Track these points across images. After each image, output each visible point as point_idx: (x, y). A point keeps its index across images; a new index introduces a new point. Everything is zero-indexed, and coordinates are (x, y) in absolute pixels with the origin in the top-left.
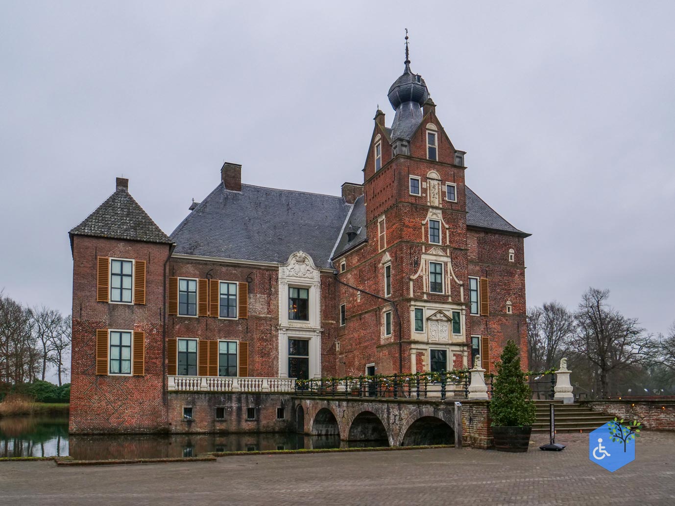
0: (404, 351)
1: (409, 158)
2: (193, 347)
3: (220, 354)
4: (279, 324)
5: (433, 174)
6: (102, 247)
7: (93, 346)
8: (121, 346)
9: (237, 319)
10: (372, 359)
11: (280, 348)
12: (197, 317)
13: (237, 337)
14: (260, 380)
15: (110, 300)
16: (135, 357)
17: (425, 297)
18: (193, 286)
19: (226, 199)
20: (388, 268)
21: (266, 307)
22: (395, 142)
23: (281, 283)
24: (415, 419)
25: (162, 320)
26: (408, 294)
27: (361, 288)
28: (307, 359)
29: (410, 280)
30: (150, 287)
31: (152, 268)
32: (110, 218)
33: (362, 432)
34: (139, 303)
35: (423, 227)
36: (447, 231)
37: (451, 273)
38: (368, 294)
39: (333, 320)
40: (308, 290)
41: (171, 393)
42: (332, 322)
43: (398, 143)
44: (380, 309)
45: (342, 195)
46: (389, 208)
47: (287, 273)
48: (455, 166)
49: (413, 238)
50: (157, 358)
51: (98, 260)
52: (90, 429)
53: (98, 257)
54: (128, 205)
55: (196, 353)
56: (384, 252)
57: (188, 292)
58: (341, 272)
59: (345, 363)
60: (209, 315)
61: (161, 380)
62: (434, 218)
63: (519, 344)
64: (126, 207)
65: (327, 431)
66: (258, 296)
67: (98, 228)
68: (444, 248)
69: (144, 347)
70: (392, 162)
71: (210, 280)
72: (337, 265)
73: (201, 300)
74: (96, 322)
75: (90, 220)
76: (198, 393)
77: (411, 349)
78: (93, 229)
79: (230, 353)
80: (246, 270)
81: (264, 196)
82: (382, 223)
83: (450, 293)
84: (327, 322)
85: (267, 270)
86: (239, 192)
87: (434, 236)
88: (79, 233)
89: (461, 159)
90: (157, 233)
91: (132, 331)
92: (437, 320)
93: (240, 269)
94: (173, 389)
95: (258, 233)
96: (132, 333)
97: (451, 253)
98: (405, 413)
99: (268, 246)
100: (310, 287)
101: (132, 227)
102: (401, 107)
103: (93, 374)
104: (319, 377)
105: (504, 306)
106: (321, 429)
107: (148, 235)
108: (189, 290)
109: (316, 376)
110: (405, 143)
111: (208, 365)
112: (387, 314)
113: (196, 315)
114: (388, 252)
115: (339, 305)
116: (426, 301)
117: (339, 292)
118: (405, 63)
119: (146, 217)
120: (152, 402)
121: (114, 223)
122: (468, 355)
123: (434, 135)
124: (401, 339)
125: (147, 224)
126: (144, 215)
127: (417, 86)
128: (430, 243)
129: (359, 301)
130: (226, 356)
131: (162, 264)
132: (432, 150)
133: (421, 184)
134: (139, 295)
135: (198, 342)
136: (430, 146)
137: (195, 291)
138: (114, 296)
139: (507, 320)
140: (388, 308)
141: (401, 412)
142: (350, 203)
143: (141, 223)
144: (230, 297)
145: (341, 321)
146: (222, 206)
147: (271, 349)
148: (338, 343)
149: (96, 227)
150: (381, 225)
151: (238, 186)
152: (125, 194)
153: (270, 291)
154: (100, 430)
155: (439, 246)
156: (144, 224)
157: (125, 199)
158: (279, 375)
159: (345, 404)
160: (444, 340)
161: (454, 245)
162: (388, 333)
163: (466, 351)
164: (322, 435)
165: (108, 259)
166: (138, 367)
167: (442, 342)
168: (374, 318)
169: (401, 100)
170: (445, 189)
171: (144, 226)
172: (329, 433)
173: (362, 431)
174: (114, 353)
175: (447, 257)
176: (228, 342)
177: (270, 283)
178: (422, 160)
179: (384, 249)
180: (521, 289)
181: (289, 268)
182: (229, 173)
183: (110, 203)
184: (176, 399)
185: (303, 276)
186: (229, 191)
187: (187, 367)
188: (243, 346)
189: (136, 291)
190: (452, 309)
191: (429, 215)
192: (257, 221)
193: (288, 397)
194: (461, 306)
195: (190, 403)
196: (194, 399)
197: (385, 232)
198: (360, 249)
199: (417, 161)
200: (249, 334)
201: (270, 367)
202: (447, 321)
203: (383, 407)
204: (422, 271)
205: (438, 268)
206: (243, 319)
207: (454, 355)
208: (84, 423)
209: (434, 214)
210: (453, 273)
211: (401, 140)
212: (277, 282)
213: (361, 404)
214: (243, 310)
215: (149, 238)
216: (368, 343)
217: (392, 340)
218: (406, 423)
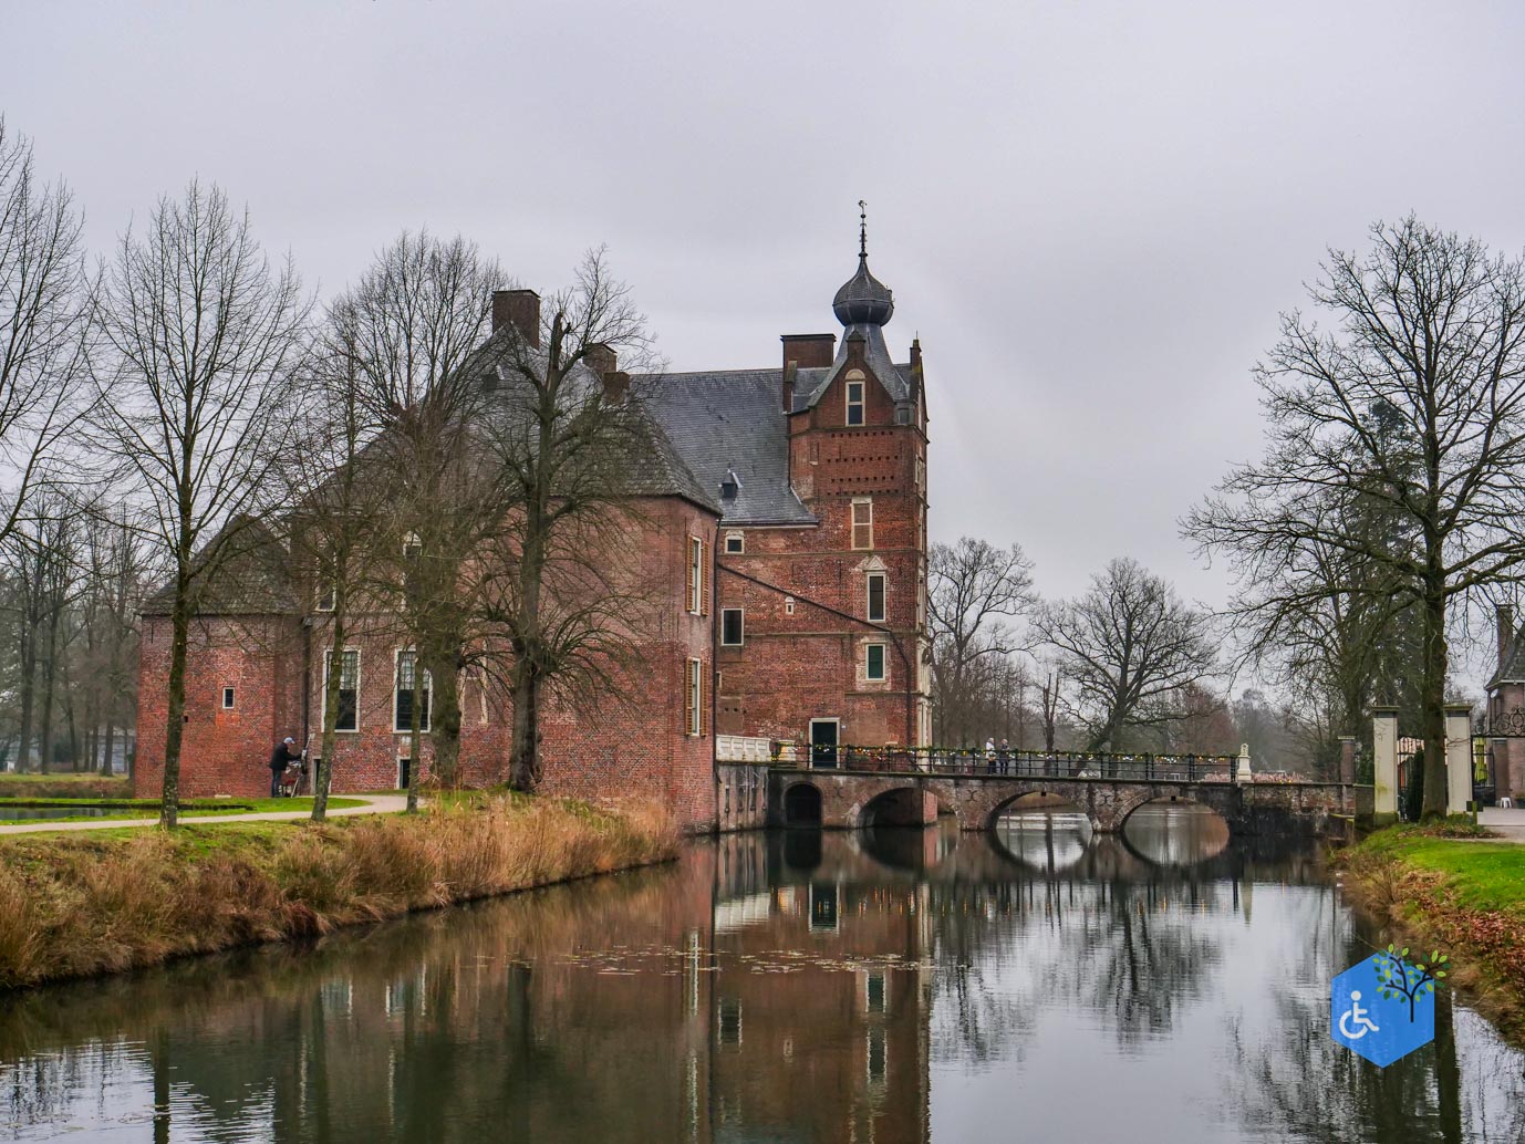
0: (915, 706)
7: (683, 685)
20: (876, 583)
24: (1146, 799)
26: (916, 625)
27: (797, 592)
38: (821, 607)
43: (911, 406)
44: (853, 637)
46: (884, 491)
56: (868, 553)
58: (727, 552)
59: (745, 711)
70: (896, 427)
74: (684, 646)
77: (919, 703)
82: (861, 508)
91: (699, 661)
96: (699, 664)
98: (1125, 793)
102: (853, 325)
103: (683, 733)
112: (871, 647)
114: (880, 556)
118: (860, 255)
124: (909, 688)
129: (789, 612)
140: (876, 639)
141: (1119, 792)
150: (858, 510)
159: (975, 783)
165: (691, 539)
168: (836, 648)
179: (866, 549)
197: (870, 524)
203: (1079, 787)
216: (817, 685)
217: (888, 688)
218: (1129, 804)
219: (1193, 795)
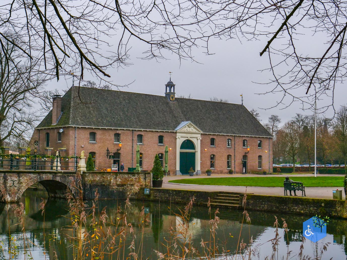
98: (24, 179)
218: (26, 185)
219: (59, 179)
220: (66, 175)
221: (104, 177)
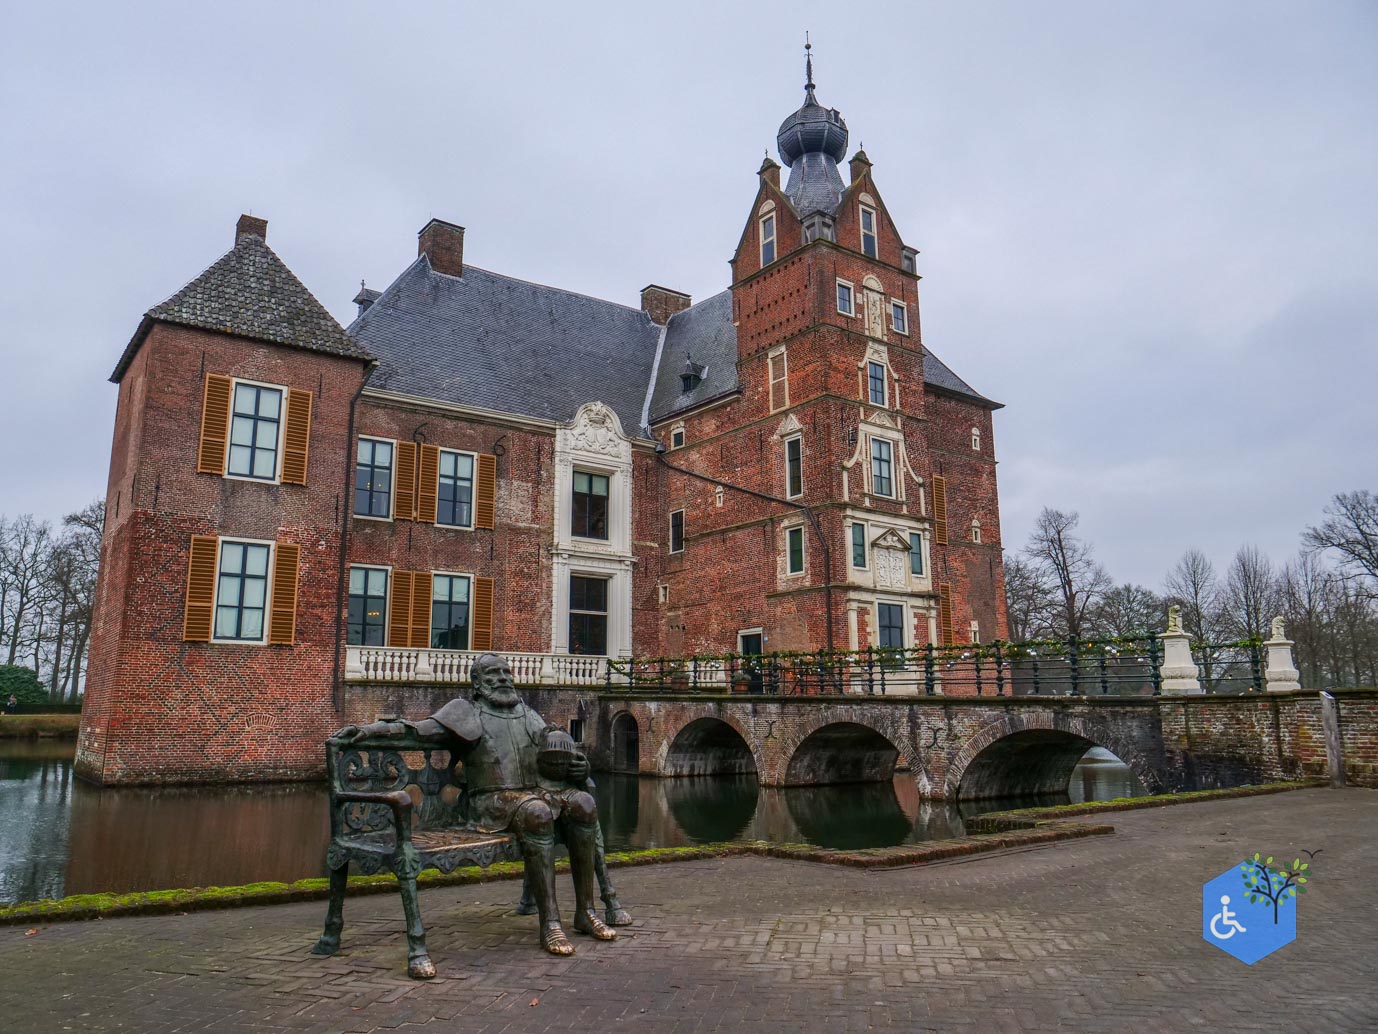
0: (837, 604)
1: (835, 247)
2: (377, 585)
3: (435, 602)
4: (555, 544)
5: (872, 281)
6: (217, 353)
7: (179, 573)
8: (243, 576)
9: (472, 529)
10: (754, 620)
11: (554, 593)
12: (390, 520)
13: (471, 566)
14: (538, 659)
15: (226, 472)
16: (276, 602)
17: (867, 503)
18: (383, 456)
19: (436, 287)
20: (794, 445)
21: (529, 507)
22: (811, 215)
23: (561, 461)
24: (998, 736)
25: (341, 522)
26: (841, 495)
27: (725, 479)
28: (605, 618)
29: (844, 468)
30: (316, 448)
31: (324, 409)
32: (235, 294)
33: (811, 769)
34: (293, 483)
35: (860, 373)
36: (897, 385)
37: (904, 461)
38: (745, 491)
39: (653, 541)
40: (608, 478)
41: (351, 686)
42: (652, 544)
43: (817, 219)
44: (774, 522)
45: (643, 308)
46: (796, 333)
47: (572, 442)
48: (904, 273)
49: (845, 391)
50: (323, 606)
51: (207, 380)
52: (158, 771)
53: (208, 375)
54: (271, 272)
55: (384, 598)
56: (785, 413)
57: (373, 466)
58: (673, 448)
59: (684, 628)
60: (415, 518)
61: (330, 655)
62: (876, 358)
63: (994, 599)
64: (268, 276)
65: (692, 768)
66: (515, 483)
67: (210, 312)
68: (893, 414)
69: (297, 581)
70: (803, 250)
71: (422, 444)
72: (663, 433)
73: (400, 485)
74: (191, 520)
75: (192, 294)
76: (411, 685)
77: (849, 600)
78: (198, 312)
79: (454, 600)
80: (493, 431)
81: (505, 291)
82: (777, 361)
83: (904, 499)
84: (642, 543)
85: (534, 434)
86: (458, 278)
87: (876, 391)
88: (170, 318)
89: (912, 261)
90: (338, 336)
91: (272, 544)
92: (888, 548)
93: (482, 428)
94: (358, 676)
95: (506, 360)
96: (272, 548)
97: (903, 425)
98: (964, 723)
99: (528, 386)
100: (613, 473)
101: (283, 319)
102: (804, 160)
103: (174, 639)
104: (629, 654)
105: (969, 529)
106: (681, 763)
107: (319, 338)
108: (376, 464)
109: (623, 654)
110: (828, 221)
111: (410, 626)
112: (791, 532)
113: (388, 517)
114: (794, 412)
115: (665, 511)
116: (869, 511)
117: (668, 486)
118: (807, 87)
119: (310, 300)
120: (308, 705)
121: (243, 305)
122: (938, 615)
123: (870, 214)
124: (828, 580)
125: (315, 315)
126: (306, 297)
127: (834, 128)
128: (871, 403)
129: (719, 505)
130: (447, 606)
131: (346, 402)
132: (869, 239)
133: (855, 296)
134: (293, 463)
135: (389, 574)
136: (866, 232)
137: (387, 465)
138: (236, 462)
139: (974, 555)
140: (795, 521)
141: (954, 722)
142: (660, 323)
143: (301, 312)
144: (460, 483)
145: (671, 544)
146: (430, 301)
147: (537, 594)
148: (665, 588)
149: (207, 310)
150: (774, 364)
151: (457, 268)
152: (262, 250)
153: (539, 479)
154: (182, 774)
155: (884, 409)
156: (308, 314)
157: (264, 260)
158: (553, 648)
159: (773, 708)
160: (899, 585)
161: (907, 411)
162: (796, 566)
163: (933, 608)
164: (683, 776)
165: (229, 381)
166: (280, 623)
167: (897, 590)
168: (759, 539)
169: (805, 147)
170: (891, 310)
171: (308, 320)
172: (696, 773)
173: (809, 766)
174: (227, 592)
175: (898, 431)
176: (451, 578)
177: (539, 459)
178: (855, 254)
179: (783, 409)
180: (993, 501)
181: (576, 432)
182: (438, 239)
183: (233, 263)
184: (363, 700)
185: (602, 451)
186: (439, 274)
187: (364, 629)
188: (483, 587)
189: (287, 455)
190: (910, 528)
191: (869, 352)
192: (500, 337)
193: (591, 696)
194: (923, 523)
195: (392, 708)
196: (401, 699)
197: (786, 377)
198: (724, 406)
199: (848, 255)
200: (496, 563)
201: (535, 632)
202: (903, 550)
203: (897, 713)
204: (861, 453)
205: (884, 448)
206: (484, 529)
207: (916, 615)
208: (143, 756)
209: (876, 351)
210: (907, 462)
211: (822, 214)
212: (552, 458)
213: (827, 708)
214: (486, 512)
215: (321, 345)
216: (744, 588)
217: (807, 583)
218: (971, 745)
219: (1080, 726)
220: (1104, 711)
221: (1239, 721)
